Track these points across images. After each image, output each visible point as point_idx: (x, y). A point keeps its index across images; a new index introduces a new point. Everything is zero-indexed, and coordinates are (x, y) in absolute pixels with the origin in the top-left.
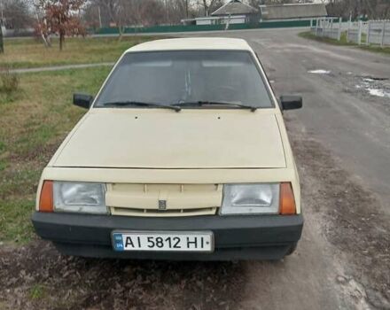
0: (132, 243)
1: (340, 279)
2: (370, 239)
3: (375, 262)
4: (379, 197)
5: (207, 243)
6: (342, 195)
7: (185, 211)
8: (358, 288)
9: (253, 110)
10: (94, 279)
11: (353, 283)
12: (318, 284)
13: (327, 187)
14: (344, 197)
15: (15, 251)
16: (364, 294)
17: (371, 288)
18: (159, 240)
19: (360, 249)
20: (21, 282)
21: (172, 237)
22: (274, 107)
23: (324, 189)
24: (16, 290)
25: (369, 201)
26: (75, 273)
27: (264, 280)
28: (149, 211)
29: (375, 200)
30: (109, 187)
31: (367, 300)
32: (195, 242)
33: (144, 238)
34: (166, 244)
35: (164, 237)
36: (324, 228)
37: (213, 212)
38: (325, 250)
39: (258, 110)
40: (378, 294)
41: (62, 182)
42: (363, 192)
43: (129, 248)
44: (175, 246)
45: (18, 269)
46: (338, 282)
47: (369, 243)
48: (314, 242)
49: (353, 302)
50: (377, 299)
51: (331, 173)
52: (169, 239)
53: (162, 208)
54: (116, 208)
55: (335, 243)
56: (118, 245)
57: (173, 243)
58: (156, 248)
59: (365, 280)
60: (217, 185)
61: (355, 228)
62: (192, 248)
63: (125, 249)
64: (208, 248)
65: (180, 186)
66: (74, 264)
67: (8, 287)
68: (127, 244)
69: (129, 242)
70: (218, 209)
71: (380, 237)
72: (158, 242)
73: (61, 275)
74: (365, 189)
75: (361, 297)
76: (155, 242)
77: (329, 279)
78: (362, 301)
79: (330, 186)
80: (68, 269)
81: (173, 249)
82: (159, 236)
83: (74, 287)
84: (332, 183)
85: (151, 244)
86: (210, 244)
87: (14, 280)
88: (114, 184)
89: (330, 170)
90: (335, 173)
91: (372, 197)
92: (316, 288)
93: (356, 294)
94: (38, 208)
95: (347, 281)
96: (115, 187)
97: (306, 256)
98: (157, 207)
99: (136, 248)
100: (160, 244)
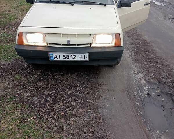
0: (57, 57)
1: (135, 72)
2: (148, 59)
3: (149, 67)
4: (153, 44)
5: (87, 57)
6: (139, 43)
7: (78, 45)
8: (142, 76)
9: (105, 5)
10: (40, 73)
11: (140, 74)
12: (127, 74)
13: (133, 41)
14: (139, 44)
15: (6, 64)
16: (144, 78)
17: (147, 76)
18: (68, 56)
19: (144, 63)
20: (11, 74)
21: (73, 55)
22: (114, 4)
23: (132, 41)
24: (9, 77)
25: (149, 46)
26: (33, 71)
27: (106, 73)
28: (63, 45)
29: (152, 45)
30: (47, 35)
31: (145, 79)
32: (82, 57)
33: (62, 55)
34: (70, 58)
35: (70, 55)
36: (130, 55)
37: (89, 46)
38: (130, 63)
39: (107, 5)
40: (149, 78)
41: (27, 33)
42: (147, 42)
43: (56, 59)
44: (74, 59)
45: (9, 70)
46: (135, 74)
47: (147, 61)
48: (126, 61)
49: (139, 80)
50: (149, 79)
51: (135, 35)
52: (72, 56)
53: (69, 44)
54: (50, 44)
55: (135, 61)
56: (51, 58)
57: (73, 57)
58: (66, 59)
59: (144, 73)
60: (90, 35)
61: (142, 55)
62: (81, 59)
63: (54, 59)
64: (87, 59)
65: (76, 35)
66: (32, 68)
67: (6, 76)
68: (55, 58)
69: (56, 57)
70: (91, 44)
71: (152, 59)
72: (67, 57)
73: (27, 72)
74: (148, 41)
75: (143, 79)
76: (66, 57)
77: (131, 72)
78: (143, 80)
79: (134, 40)
80: (30, 69)
81: (73, 60)
82: (67, 54)
83: (33, 75)
84: (135, 39)
85: (64, 58)
86: (87, 58)
87: (8, 73)
88: (48, 34)
89: (135, 34)
90: (137, 35)
91: (151, 44)
92: (126, 75)
93: (141, 77)
94: (17, 44)
95: (138, 73)
96: (49, 35)
97: (123, 65)
98: (66, 43)
99: (59, 59)
100: (68, 58)
